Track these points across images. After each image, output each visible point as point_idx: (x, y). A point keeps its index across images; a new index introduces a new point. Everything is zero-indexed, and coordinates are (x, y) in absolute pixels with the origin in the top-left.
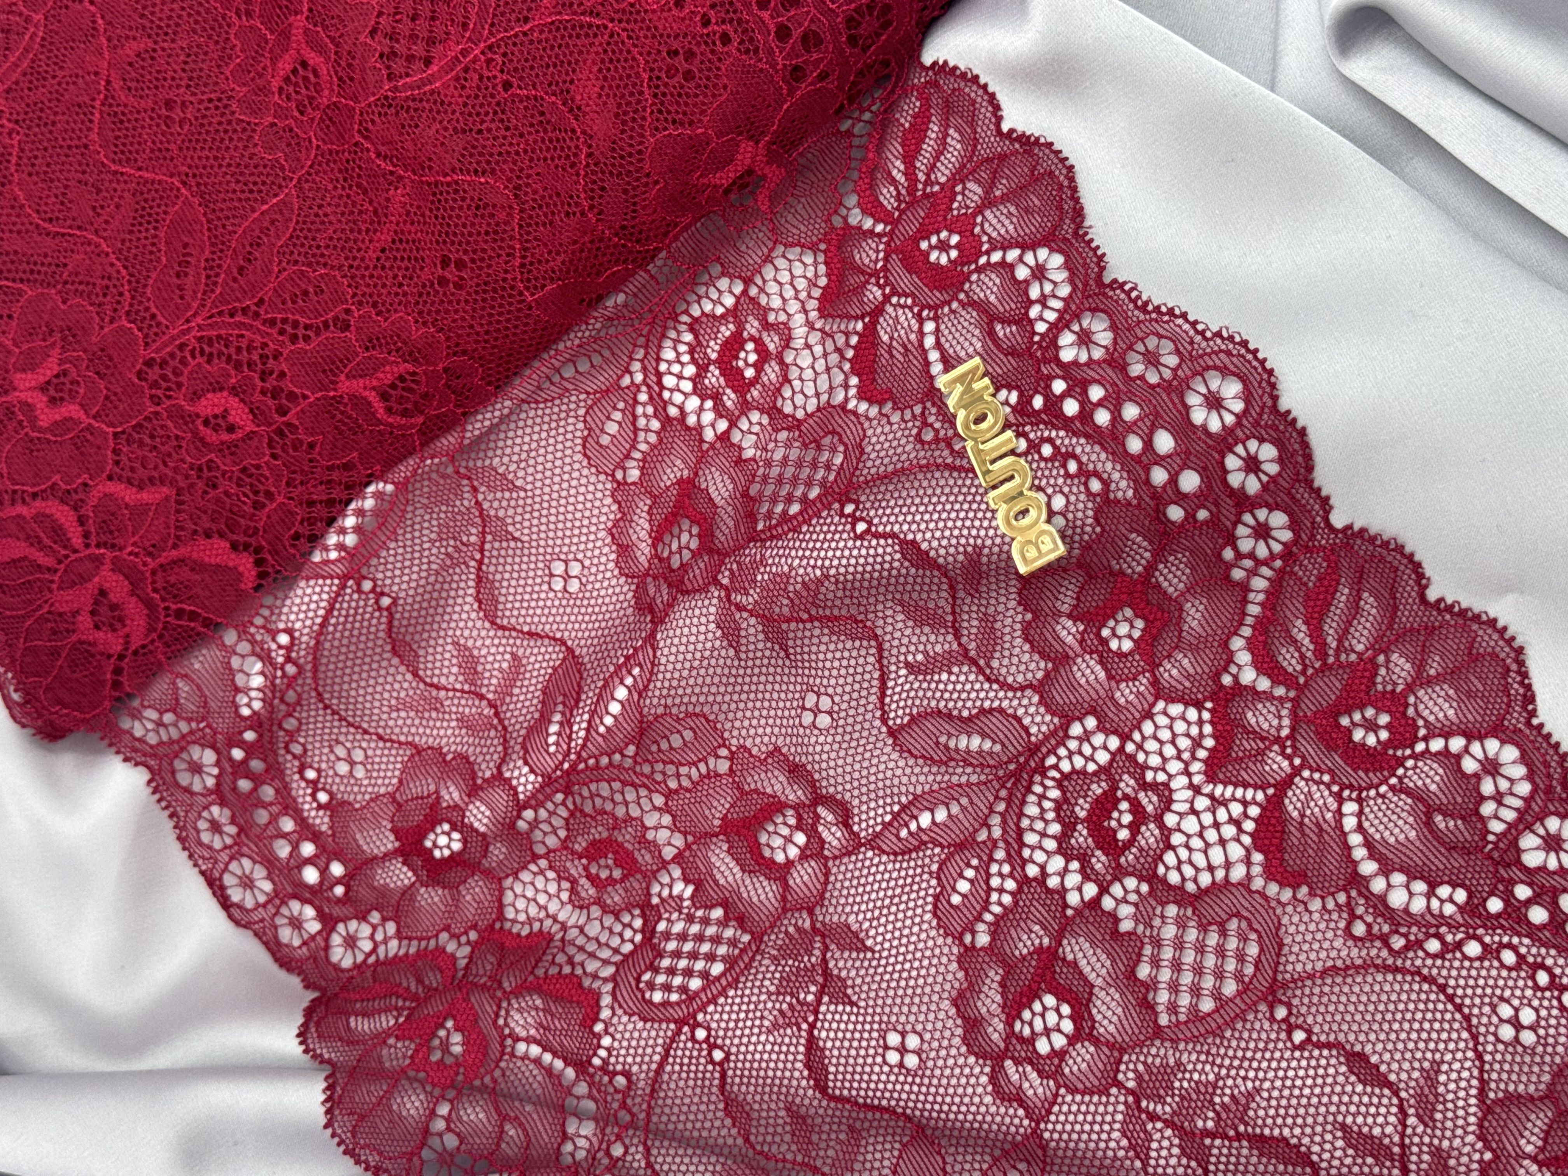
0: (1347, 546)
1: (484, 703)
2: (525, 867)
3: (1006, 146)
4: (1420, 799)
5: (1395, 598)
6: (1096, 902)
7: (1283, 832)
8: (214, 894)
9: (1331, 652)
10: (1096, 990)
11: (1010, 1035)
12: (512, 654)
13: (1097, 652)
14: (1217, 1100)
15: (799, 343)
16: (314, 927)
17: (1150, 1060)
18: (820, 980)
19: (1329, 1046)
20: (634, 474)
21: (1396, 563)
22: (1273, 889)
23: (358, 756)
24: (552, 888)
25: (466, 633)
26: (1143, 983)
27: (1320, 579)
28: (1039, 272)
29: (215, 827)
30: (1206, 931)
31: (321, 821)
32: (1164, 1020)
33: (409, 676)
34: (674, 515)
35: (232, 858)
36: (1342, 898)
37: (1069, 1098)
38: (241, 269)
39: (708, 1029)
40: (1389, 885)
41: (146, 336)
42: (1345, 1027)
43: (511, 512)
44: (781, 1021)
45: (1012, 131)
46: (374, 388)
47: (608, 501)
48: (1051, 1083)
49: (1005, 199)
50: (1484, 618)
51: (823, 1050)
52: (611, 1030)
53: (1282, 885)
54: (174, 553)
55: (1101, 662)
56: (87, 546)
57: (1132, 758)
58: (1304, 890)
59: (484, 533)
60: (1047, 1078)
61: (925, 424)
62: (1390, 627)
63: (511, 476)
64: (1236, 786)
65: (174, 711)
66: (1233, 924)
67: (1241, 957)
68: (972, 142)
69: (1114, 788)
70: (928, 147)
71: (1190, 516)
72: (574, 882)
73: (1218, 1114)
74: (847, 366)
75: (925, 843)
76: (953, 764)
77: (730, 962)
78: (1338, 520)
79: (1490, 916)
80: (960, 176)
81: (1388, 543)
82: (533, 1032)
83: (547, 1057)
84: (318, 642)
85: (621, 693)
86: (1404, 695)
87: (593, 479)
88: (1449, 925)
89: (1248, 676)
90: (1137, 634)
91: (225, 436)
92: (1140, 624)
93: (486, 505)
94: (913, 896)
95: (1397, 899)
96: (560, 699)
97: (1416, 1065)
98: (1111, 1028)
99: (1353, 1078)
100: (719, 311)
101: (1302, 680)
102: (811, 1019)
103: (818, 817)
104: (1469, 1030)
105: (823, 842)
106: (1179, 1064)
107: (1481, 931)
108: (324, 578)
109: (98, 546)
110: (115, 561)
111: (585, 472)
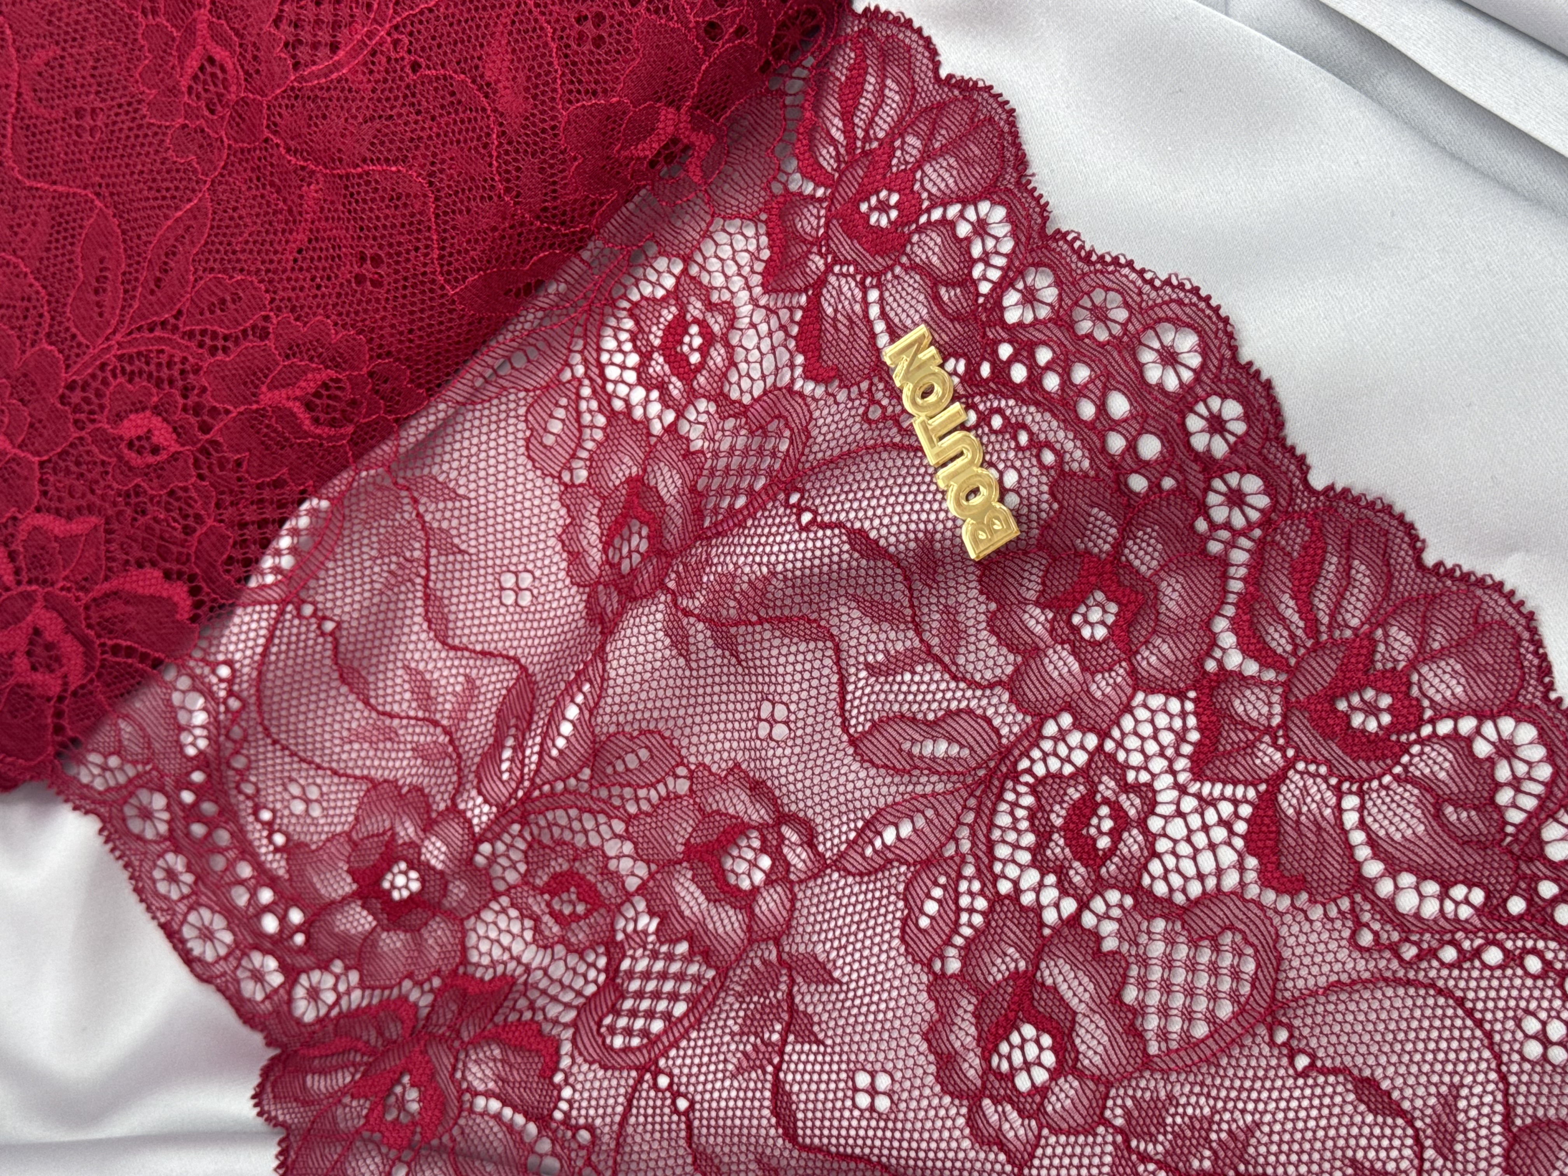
0: (1330, 509)
1: (439, 730)
2: (486, 906)
3: (945, 94)
4: (1430, 790)
5: (1388, 565)
6: (1075, 920)
7: (1278, 833)
8: (175, 947)
9: (1323, 628)
10: (1079, 1018)
11: (988, 1070)
12: (465, 675)
13: (1068, 641)
14: (1214, 1136)
15: (744, 322)
16: (276, 979)
17: (1139, 1094)
18: (786, 1016)
19: (1335, 1071)
20: (582, 475)
21: (1385, 526)
22: (1269, 896)
23: (313, 793)
24: (516, 928)
25: (417, 656)
26: (1130, 1008)
27: (1304, 548)
28: (981, 228)
29: (172, 876)
30: (1197, 947)
31: (278, 865)
32: (1153, 1048)
33: (360, 705)
34: (624, 516)
35: (191, 908)
36: (1345, 904)
37: (1052, 1140)
38: (158, 281)
39: (671, 1075)
40: (1397, 887)
41: (68, 358)
42: (1352, 1049)
43: (455, 523)
44: (745, 1064)
45: (950, 76)
46: (296, 399)
47: (556, 505)
48: (1033, 1123)
49: (944, 151)
50: (1489, 582)
51: (789, 1094)
52: (571, 1080)
53: (1279, 892)
54: (106, 586)
55: (1074, 653)
56: (19, 583)
57: (1112, 757)
58: (1304, 896)
59: (428, 547)
60: (1030, 1117)
61: (873, 401)
62: (1386, 597)
63: (452, 485)
64: (1225, 783)
65: (118, 753)
66: (1227, 938)
67: (1236, 974)
68: (910, 92)
69: (1093, 790)
70: (866, 102)
71: (1155, 486)
72: (537, 920)
73: (1215, 1153)
74: (792, 344)
75: (890, 861)
76: (916, 772)
77: (693, 1000)
78: (1318, 481)
79: (1511, 918)
80: (899, 130)
81: (1373, 503)
82: (491, 1085)
83: (508, 1112)
84: (260, 673)
85: (572, 712)
86: (1405, 674)
87: (539, 482)
88: (1465, 930)
89: (1234, 660)
90: (1110, 620)
91: (151, 459)
92: (1113, 608)
93: (428, 517)
94: (881, 920)
95: (1407, 902)
96: (513, 722)
97: (1433, 1090)
98: (1097, 1060)
99: (1362, 1108)
100: (660, 293)
101: (1293, 661)
102: (776, 1060)
103: (782, 838)
104: (1491, 1047)
105: (788, 864)
106: (1170, 1097)
107: (1501, 936)
108: (261, 604)
109: (30, 582)
110: (47, 597)
111: (530, 475)
